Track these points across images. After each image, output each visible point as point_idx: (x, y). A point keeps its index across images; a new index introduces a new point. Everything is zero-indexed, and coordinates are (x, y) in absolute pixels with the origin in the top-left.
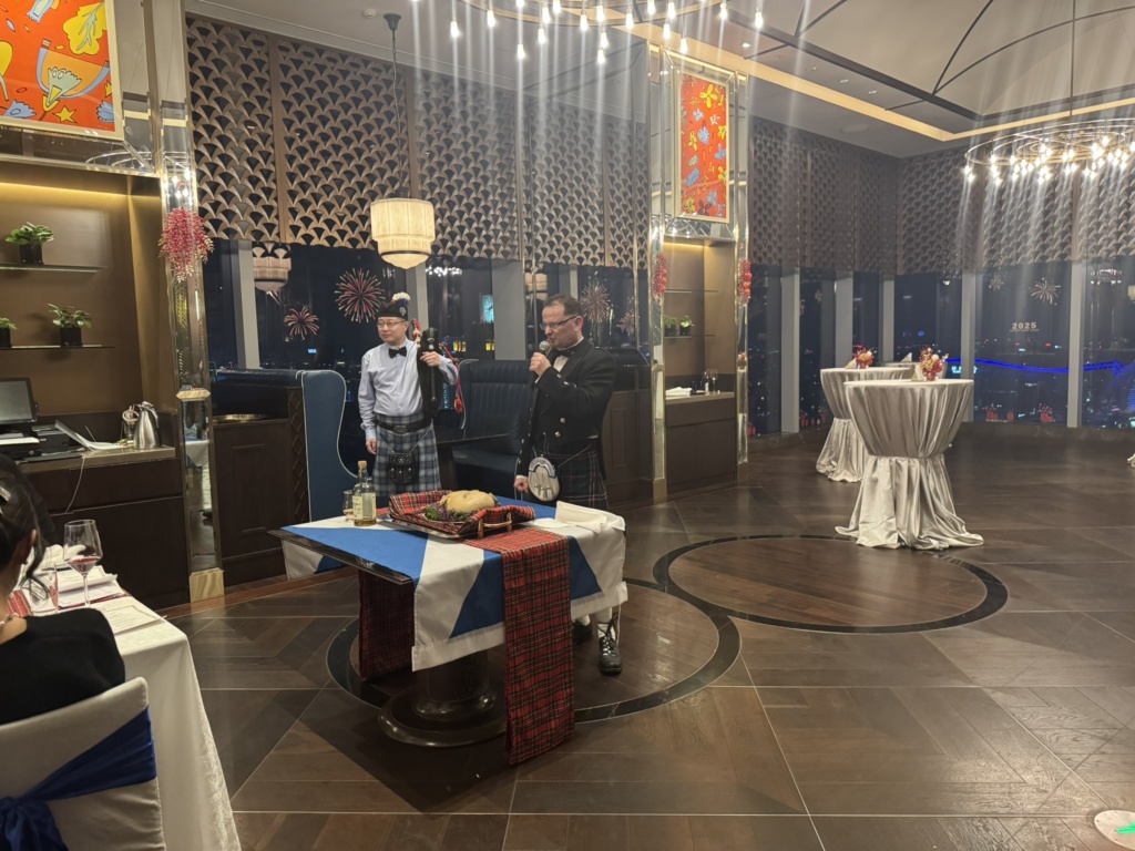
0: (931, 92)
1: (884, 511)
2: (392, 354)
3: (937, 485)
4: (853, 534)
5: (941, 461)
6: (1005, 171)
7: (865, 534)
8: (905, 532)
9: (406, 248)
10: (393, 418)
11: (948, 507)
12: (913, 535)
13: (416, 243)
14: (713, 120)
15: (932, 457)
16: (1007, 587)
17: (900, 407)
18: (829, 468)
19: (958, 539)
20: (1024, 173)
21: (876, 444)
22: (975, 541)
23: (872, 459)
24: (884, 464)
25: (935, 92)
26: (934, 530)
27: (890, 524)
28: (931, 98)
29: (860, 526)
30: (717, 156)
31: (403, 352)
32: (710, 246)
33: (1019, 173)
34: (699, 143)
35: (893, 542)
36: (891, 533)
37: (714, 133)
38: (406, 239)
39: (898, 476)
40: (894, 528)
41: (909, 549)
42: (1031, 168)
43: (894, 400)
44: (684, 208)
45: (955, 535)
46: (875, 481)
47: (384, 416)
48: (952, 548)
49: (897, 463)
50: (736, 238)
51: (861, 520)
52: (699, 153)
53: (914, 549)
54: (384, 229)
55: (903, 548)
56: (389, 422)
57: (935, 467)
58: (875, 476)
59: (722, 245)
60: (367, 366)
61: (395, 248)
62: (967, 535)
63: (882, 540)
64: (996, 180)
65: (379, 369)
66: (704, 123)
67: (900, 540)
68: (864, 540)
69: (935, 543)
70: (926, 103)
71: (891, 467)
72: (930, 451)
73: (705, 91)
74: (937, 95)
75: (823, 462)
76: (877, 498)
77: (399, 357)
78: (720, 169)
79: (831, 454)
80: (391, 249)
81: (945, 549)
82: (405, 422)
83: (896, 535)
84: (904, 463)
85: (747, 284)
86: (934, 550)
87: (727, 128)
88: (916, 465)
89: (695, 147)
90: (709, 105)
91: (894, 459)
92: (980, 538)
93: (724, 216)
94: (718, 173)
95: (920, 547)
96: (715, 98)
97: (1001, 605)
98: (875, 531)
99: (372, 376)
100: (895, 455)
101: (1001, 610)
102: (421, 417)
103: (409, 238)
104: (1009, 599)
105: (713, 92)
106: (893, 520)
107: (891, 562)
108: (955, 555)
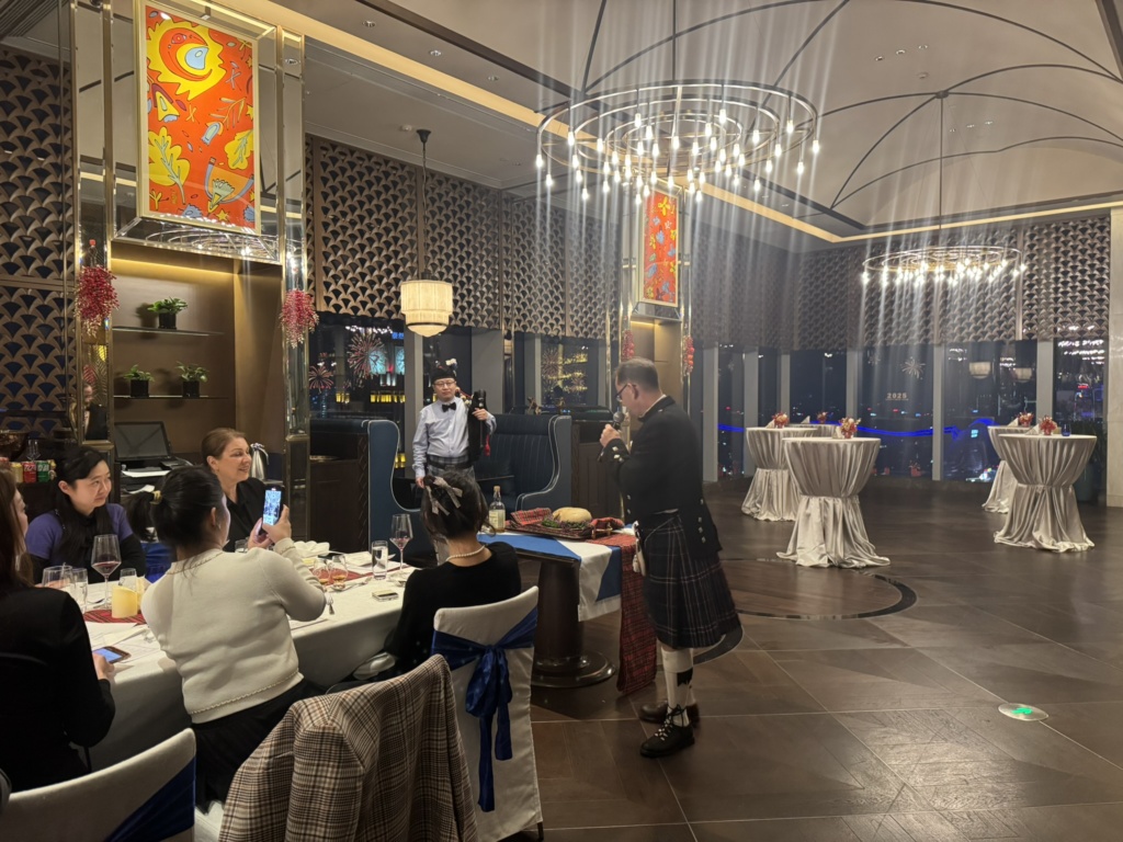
0: (829, 207)
1: (816, 538)
2: (445, 408)
3: (855, 518)
4: (792, 558)
5: (857, 501)
6: (892, 276)
7: (802, 557)
8: (833, 555)
9: (432, 320)
10: (445, 458)
11: (863, 535)
12: (839, 557)
13: (439, 317)
14: (667, 225)
15: (851, 497)
16: (915, 591)
17: (828, 458)
18: (754, 510)
19: (872, 560)
20: (906, 280)
21: (808, 485)
22: (885, 562)
23: (804, 499)
24: (815, 502)
25: (833, 207)
26: (853, 554)
27: (821, 549)
28: (830, 212)
29: (798, 551)
30: (670, 253)
31: (453, 406)
32: (660, 324)
33: (902, 280)
34: (657, 243)
35: (824, 562)
36: (822, 556)
37: (667, 235)
38: (432, 313)
39: (826, 511)
40: (824, 552)
41: (837, 567)
42: (911, 276)
43: (824, 452)
44: (646, 296)
45: (868, 558)
46: (808, 516)
47: (438, 457)
48: (868, 567)
49: (825, 501)
50: (682, 318)
51: (798, 545)
52: (656, 251)
53: (840, 568)
54: (415, 305)
55: (832, 567)
56: (441, 462)
57: (853, 505)
58: (808, 511)
59: (671, 324)
60: (425, 418)
61: (423, 320)
62: (877, 557)
63: (815, 561)
64: (884, 282)
65: (435, 420)
66: (661, 227)
67: (829, 561)
68: (800, 561)
69: (856, 563)
70: (825, 215)
71: (820, 505)
72: (850, 492)
73: (662, 202)
74: (834, 209)
75: (747, 505)
76: (810, 528)
77: (450, 411)
78: (672, 264)
79: (755, 498)
80: (419, 321)
81: (863, 568)
82: (455, 462)
83: (826, 558)
84: (830, 502)
85: (690, 356)
86: (855, 568)
87: (677, 231)
88: (839, 504)
89: (654, 247)
90: (664, 213)
91: (823, 498)
92: (887, 559)
93: (674, 302)
94: (670, 267)
95: (845, 566)
96: (669, 207)
97: (914, 602)
98: (809, 555)
99: (428, 427)
100: (823, 495)
101: (915, 605)
102: (466, 459)
103: (435, 312)
104: (918, 599)
105: (667, 203)
106: (823, 546)
107: (824, 576)
108: (871, 573)
